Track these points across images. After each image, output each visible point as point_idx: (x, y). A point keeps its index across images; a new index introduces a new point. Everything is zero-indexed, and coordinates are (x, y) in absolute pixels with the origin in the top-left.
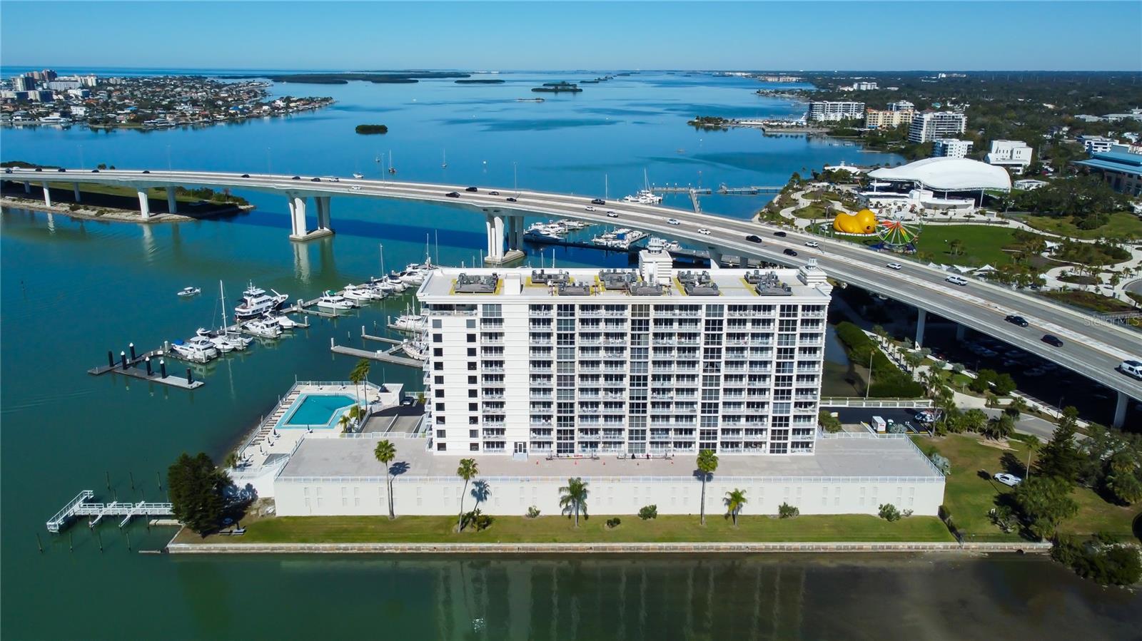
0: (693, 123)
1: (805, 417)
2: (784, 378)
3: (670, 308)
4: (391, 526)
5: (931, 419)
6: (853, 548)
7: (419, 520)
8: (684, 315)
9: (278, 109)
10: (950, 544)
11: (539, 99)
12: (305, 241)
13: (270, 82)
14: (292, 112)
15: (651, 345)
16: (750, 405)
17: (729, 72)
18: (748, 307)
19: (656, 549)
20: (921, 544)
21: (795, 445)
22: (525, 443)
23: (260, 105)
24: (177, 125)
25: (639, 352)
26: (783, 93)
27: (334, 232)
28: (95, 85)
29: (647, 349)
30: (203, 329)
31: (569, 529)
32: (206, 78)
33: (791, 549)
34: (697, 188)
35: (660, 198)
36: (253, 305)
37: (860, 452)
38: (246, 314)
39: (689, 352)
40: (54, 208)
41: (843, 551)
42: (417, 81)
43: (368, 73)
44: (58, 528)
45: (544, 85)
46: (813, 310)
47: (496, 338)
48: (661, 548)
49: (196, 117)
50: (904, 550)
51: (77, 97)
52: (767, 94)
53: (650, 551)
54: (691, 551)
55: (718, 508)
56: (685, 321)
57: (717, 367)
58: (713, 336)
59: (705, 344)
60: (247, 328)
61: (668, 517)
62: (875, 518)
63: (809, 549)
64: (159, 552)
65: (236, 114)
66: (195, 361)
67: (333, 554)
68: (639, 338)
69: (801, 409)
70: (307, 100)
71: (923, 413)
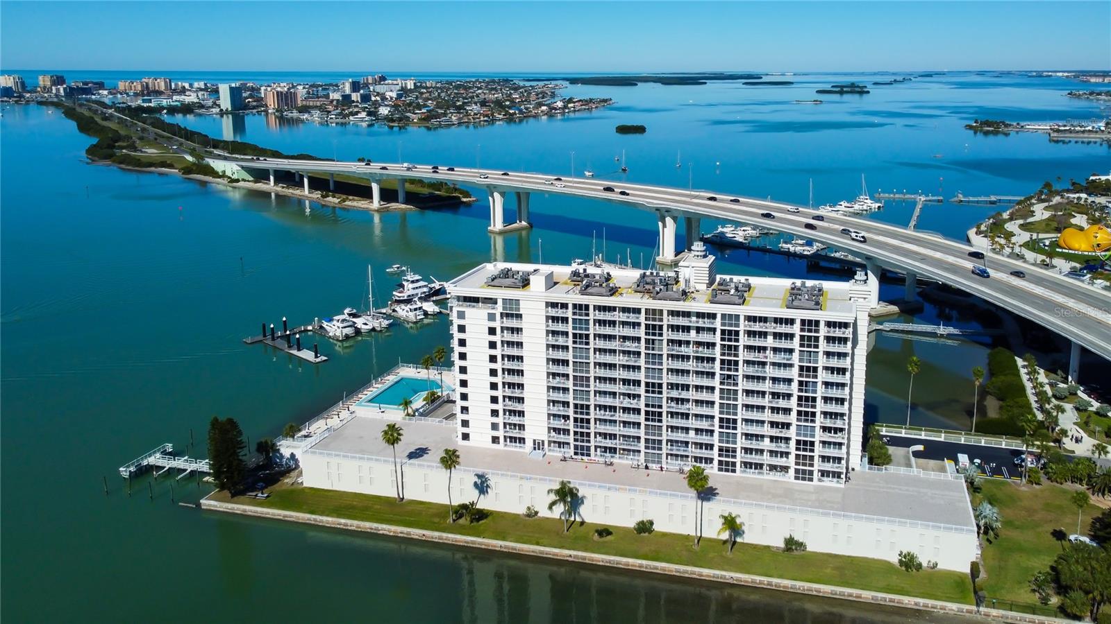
0: (970, 127)
1: (835, 444)
2: (807, 399)
3: (687, 314)
4: (396, 509)
5: (1031, 464)
6: (850, 595)
7: (423, 506)
8: (701, 323)
9: (556, 109)
10: (966, 607)
11: (817, 101)
12: (501, 233)
13: (566, 83)
14: (568, 112)
15: (665, 352)
16: (774, 424)
17: (1048, 72)
18: (768, 319)
19: (635, 566)
20: (930, 602)
21: (824, 473)
22: (543, 441)
23: (540, 105)
24: (460, 124)
25: (655, 358)
26: (1099, 94)
27: (531, 226)
28: (412, 87)
29: (662, 355)
30: (350, 309)
31: (558, 534)
32: (512, 81)
33: (780, 587)
34: (927, 196)
35: (879, 205)
36: (409, 289)
37: (900, 489)
38: (402, 298)
39: (708, 362)
40: (310, 195)
41: (838, 597)
42: (705, 83)
43: (662, 75)
44: (128, 474)
45: (833, 87)
46: (840, 328)
47: (518, 333)
48: (641, 566)
49: (478, 116)
50: (909, 606)
51: (391, 98)
52: (1080, 95)
53: (630, 567)
54: (672, 574)
55: (714, 530)
56: (703, 329)
57: (734, 380)
58: (730, 347)
59: (721, 355)
60: (396, 311)
61: (664, 535)
62: (894, 565)
63: (799, 589)
64: (194, 506)
65: (515, 113)
66: (335, 338)
67: (334, 528)
68: (653, 344)
69: (830, 435)
70: (586, 101)
71: (1023, 456)
